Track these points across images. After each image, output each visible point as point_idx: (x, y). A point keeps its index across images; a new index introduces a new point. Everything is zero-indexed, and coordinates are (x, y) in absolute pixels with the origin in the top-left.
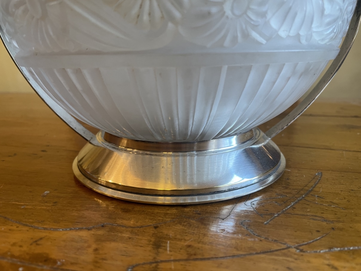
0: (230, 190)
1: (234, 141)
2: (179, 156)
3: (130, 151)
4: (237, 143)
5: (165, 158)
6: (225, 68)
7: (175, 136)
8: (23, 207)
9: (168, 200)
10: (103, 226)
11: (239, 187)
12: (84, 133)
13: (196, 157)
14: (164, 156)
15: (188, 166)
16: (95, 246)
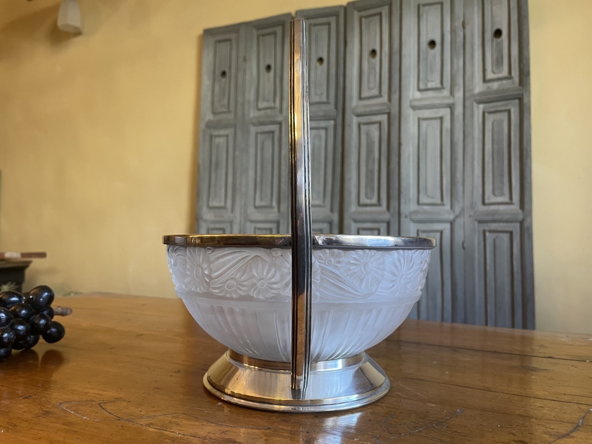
10: (269, 428)
16: (265, 438)
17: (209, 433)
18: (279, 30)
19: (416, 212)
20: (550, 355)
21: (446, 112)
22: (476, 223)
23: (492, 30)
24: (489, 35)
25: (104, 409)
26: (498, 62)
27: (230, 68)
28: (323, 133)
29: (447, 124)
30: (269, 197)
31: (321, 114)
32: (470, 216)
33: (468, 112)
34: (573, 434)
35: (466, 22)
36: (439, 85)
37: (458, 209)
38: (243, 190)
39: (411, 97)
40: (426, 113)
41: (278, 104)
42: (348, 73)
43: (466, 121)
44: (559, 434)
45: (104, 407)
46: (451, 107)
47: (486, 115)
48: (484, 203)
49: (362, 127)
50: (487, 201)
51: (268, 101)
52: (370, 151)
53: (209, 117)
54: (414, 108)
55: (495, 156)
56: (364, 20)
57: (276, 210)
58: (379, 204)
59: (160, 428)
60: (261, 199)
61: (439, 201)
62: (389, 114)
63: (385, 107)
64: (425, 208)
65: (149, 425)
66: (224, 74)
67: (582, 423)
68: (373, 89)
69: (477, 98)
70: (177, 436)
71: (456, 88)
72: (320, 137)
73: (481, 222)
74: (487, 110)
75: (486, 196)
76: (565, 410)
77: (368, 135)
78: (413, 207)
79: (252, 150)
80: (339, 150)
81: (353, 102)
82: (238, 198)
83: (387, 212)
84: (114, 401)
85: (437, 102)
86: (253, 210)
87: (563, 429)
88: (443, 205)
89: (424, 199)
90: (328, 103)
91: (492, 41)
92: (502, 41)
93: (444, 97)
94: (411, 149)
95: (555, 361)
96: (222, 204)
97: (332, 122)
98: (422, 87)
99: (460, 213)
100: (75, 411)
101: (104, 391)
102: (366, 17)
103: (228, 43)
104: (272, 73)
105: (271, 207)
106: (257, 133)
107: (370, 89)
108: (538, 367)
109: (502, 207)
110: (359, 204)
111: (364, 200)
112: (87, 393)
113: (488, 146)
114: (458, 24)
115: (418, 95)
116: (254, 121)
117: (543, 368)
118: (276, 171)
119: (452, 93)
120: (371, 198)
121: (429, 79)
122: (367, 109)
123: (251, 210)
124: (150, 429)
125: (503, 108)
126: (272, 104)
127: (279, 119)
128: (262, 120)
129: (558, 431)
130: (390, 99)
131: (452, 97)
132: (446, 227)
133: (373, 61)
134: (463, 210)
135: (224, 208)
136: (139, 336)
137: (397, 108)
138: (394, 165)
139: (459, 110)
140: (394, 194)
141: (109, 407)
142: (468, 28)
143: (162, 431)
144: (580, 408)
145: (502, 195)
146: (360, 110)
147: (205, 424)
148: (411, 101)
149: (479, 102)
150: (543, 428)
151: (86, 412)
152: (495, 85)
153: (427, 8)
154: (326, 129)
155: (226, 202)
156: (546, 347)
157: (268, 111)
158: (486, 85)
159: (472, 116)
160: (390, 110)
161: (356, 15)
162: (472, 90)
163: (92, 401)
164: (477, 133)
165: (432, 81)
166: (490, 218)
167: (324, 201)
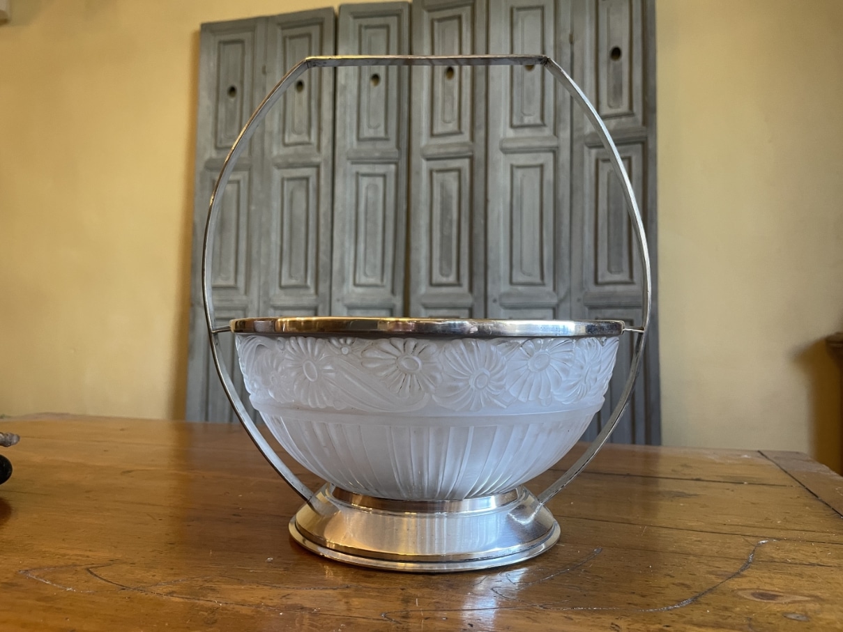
0: (483, 559)
1: (493, 502)
2: (425, 517)
3: (364, 510)
4: (497, 505)
5: (405, 519)
6: (472, 429)
7: (423, 493)
9: (410, 566)
10: (347, 587)
11: (494, 556)
12: (302, 490)
13: (445, 519)
14: (404, 516)
15: (436, 529)
16: (344, 600)
17: (263, 598)
18: (315, 31)
19: (508, 295)
20: (698, 477)
21: (547, 158)
22: (587, 309)
23: (608, 50)
24: (604, 54)
25: (95, 575)
26: (616, 92)
27: (242, 83)
28: (380, 181)
29: (549, 175)
30: (302, 272)
31: (377, 155)
32: (579, 300)
33: (576, 159)
34: (745, 573)
35: (575, 36)
36: (539, 121)
37: (562, 291)
38: (263, 262)
39: (502, 136)
40: (521, 159)
41: (314, 139)
42: (414, 98)
43: (575, 171)
44: (726, 573)
45: (95, 573)
46: (555, 151)
47: (601, 163)
48: (596, 283)
49: (435, 174)
50: (600, 280)
51: (299, 133)
52: (445, 209)
53: (211, 153)
54: (505, 151)
55: (612, 219)
56: (436, 24)
57: (312, 291)
58: (458, 283)
59: (188, 597)
60: (291, 276)
61: (538, 280)
62: (472, 158)
63: (465, 149)
64: (520, 288)
65: (171, 593)
66: (232, 90)
67: (752, 559)
68: (450, 122)
69: (588, 140)
70: (217, 606)
71: (562, 126)
72: (376, 187)
73: (592, 307)
74: (601, 157)
75: (600, 273)
76: (729, 543)
77: (443, 186)
78: (504, 287)
79: (276, 204)
80: (404, 207)
81: (422, 140)
82: (255, 273)
83: (470, 295)
84: (110, 565)
85: (536, 144)
86: (278, 290)
87: (731, 568)
88: (543, 284)
89: (518, 277)
90: (386, 139)
91: (609, 63)
92: (621, 64)
93: (546, 138)
94: (501, 208)
95: (705, 483)
96: (231, 283)
97: (393, 167)
98: (516, 122)
99: (565, 297)
100: (52, 581)
101: (90, 551)
102: (440, 20)
103: (239, 46)
104: (305, 92)
105: (306, 287)
106: (283, 180)
107: (445, 121)
108: (686, 491)
109: (620, 288)
110: (431, 284)
111: (437, 278)
112: (64, 555)
114: (565, 37)
115: (511, 133)
116: (279, 161)
117: (692, 493)
118: (312, 236)
119: (555, 133)
120: (447, 276)
121: (525, 112)
122: (442, 151)
123: (275, 291)
124: (174, 599)
126: (306, 139)
127: (316, 160)
128: (291, 160)
129: (726, 570)
130: (472, 138)
131: (555, 138)
132: (548, 314)
133: (449, 82)
134: (569, 292)
135: (234, 288)
136: (126, 472)
137: (483, 150)
138: (479, 229)
139: (565, 155)
140: (479, 269)
141: (103, 573)
142: (577, 44)
143: (192, 601)
144: (747, 541)
145: (620, 271)
146: (432, 151)
147: (255, 587)
148: (502, 141)
149: (590, 146)
150: (705, 567)
151: (69, 581)
152: (612, 124)
153: (522, 13)
154: (384, 176)
155: (236, 280)
156: (691, 467)
157: (300, 148)
159: (582, 164)
160: (472, 151)
161: (426, 16)
162: (582, 129)
163: (75, 566)
164: (588, 188)
165: (530, 115)
166: (604, 302)
167: (382, 280)
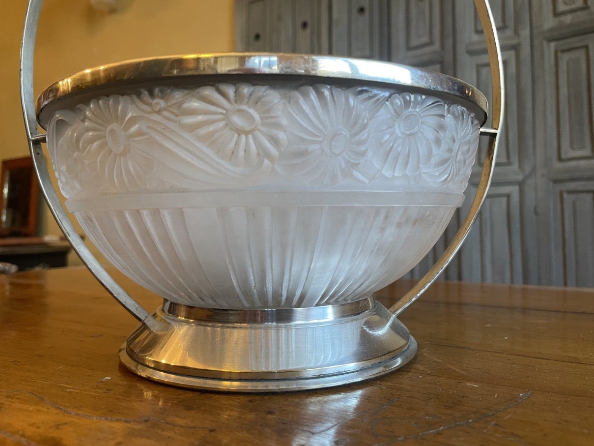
6: (326, 209)
7: (266, 298)
8: (69, 390)
12: (137, 310)
21: (509, 55)
22: (551, 183)
27: (264, 30)
29: (512, 69)
32: (543, 176)
33: (536, 52)
36: (500, 25)
37: (528, 169)
39: (467, 41)
42: (393, 21)
43: (536, 63)
46: (516, 48)
47: (559, 54)
48: (560, 159)
50: (563, 156)
54: (471, 53)
61: (504, 160)
62: (442, 62)
63: (437, 56)
66: (257, 37)
68: (423, 36)
69: (548, 35)
71: (522, 26)
73: (556, 181)
74: (560, 48)
75: (563, 150)
81: (400, 53)
88: (510, 163)
93: (508, 38)
98: (480, 28)
99: (530, 174)
103: (261, 3)
107: (419, 36)
109: (583, 163)
113: (564, 91)
115: (475, 38)
119: (516, 32)
125: (579, 44)
130: (442, 46)
131: (517, 37)
132: (514, 190)
133: (421, 5)
134: (534, 170)
137: (452, 55)
139: (526, 50)
145: (582, 147)
148: (467, 46)
149: (550, 40)
152: (568, 19)
158: (557, 19)
160: (443, 58)
162: (541, 26)
164: (549, 77)
